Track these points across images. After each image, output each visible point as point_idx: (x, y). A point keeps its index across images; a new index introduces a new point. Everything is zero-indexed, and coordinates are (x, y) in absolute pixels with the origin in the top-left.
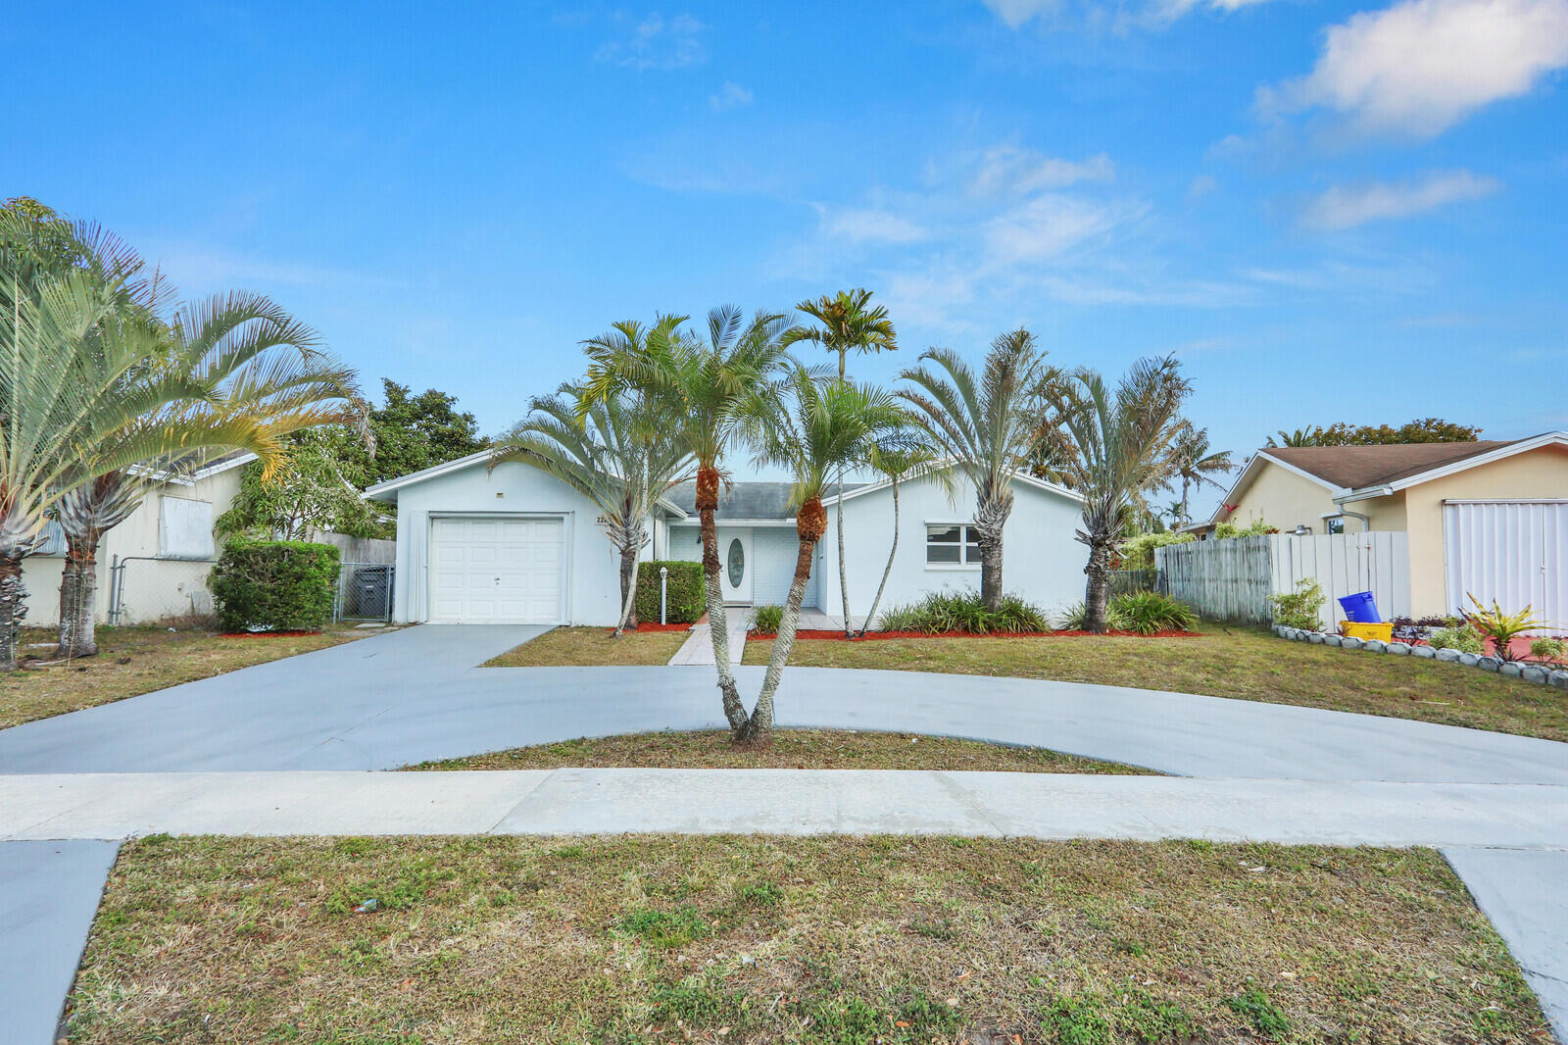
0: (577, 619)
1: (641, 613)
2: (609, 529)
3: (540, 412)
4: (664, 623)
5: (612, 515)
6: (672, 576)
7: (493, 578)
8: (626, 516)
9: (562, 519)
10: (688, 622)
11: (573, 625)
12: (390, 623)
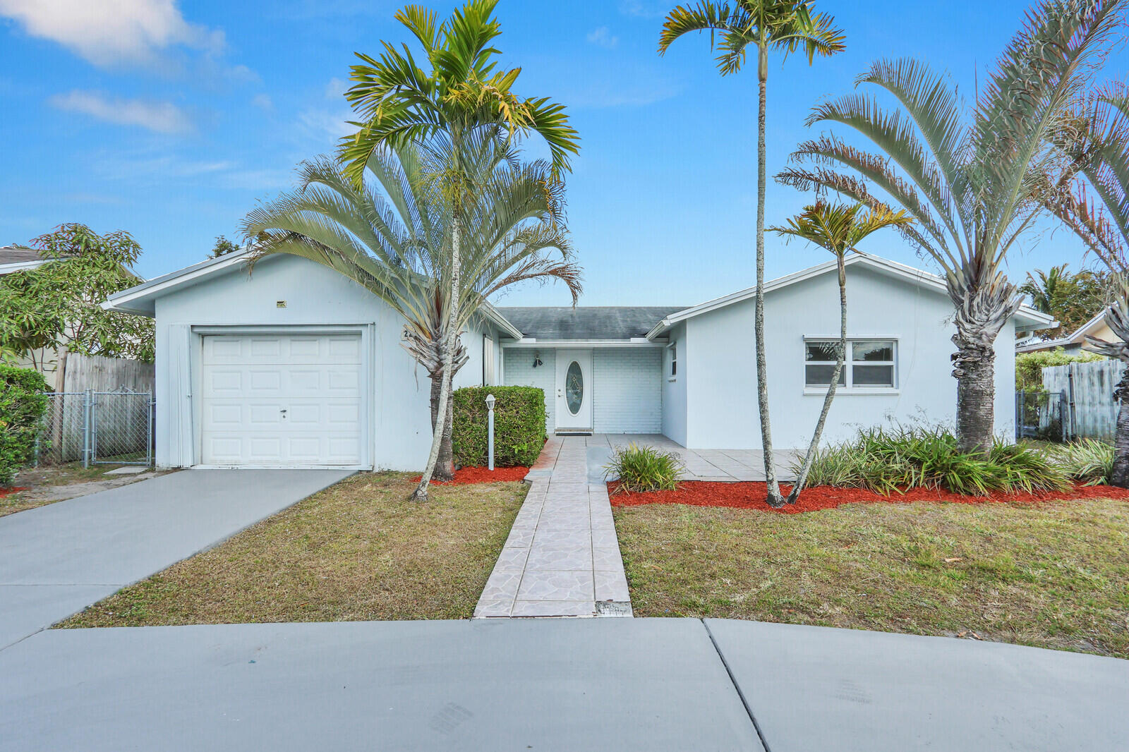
0: (382, 464)
1: (462, 455)
2: (414, 345)
3: (317, 185)
4: (491, 467)
5: (417, 324)
6: (503, 406)
7: (279, 409)
8: (437, 325)
9: (359, 334)
10: (524, 465)
11: (376, 470)
12: (152, 467)
